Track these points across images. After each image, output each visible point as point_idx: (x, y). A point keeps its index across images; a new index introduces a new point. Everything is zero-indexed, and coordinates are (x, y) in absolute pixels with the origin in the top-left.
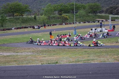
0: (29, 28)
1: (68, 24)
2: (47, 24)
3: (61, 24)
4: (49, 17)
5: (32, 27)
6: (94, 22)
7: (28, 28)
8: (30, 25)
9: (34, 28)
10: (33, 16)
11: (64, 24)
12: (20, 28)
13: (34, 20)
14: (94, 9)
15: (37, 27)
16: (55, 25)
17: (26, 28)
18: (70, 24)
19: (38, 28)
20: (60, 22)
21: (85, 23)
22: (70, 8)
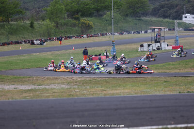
0: (24, 43)
1: (92, 36)
2: (55, 35)
3: (80, 37)
4: (57, 24)
5: (29, 42)
6: (139, 33)
7: (21, 43)
8: (25, 38)
9: (33, 43)
10: (28, 22)
11: (85, 36)
12: (8, 44)
13: (30, 28)
14: (137, 8)
15: (39, 42)
16: (70, 37)
17: (17, 43)
18: (96, 36)
19: (41, 44)
20: (78, 34)
21: (122, 34)
22: (93, 6)
